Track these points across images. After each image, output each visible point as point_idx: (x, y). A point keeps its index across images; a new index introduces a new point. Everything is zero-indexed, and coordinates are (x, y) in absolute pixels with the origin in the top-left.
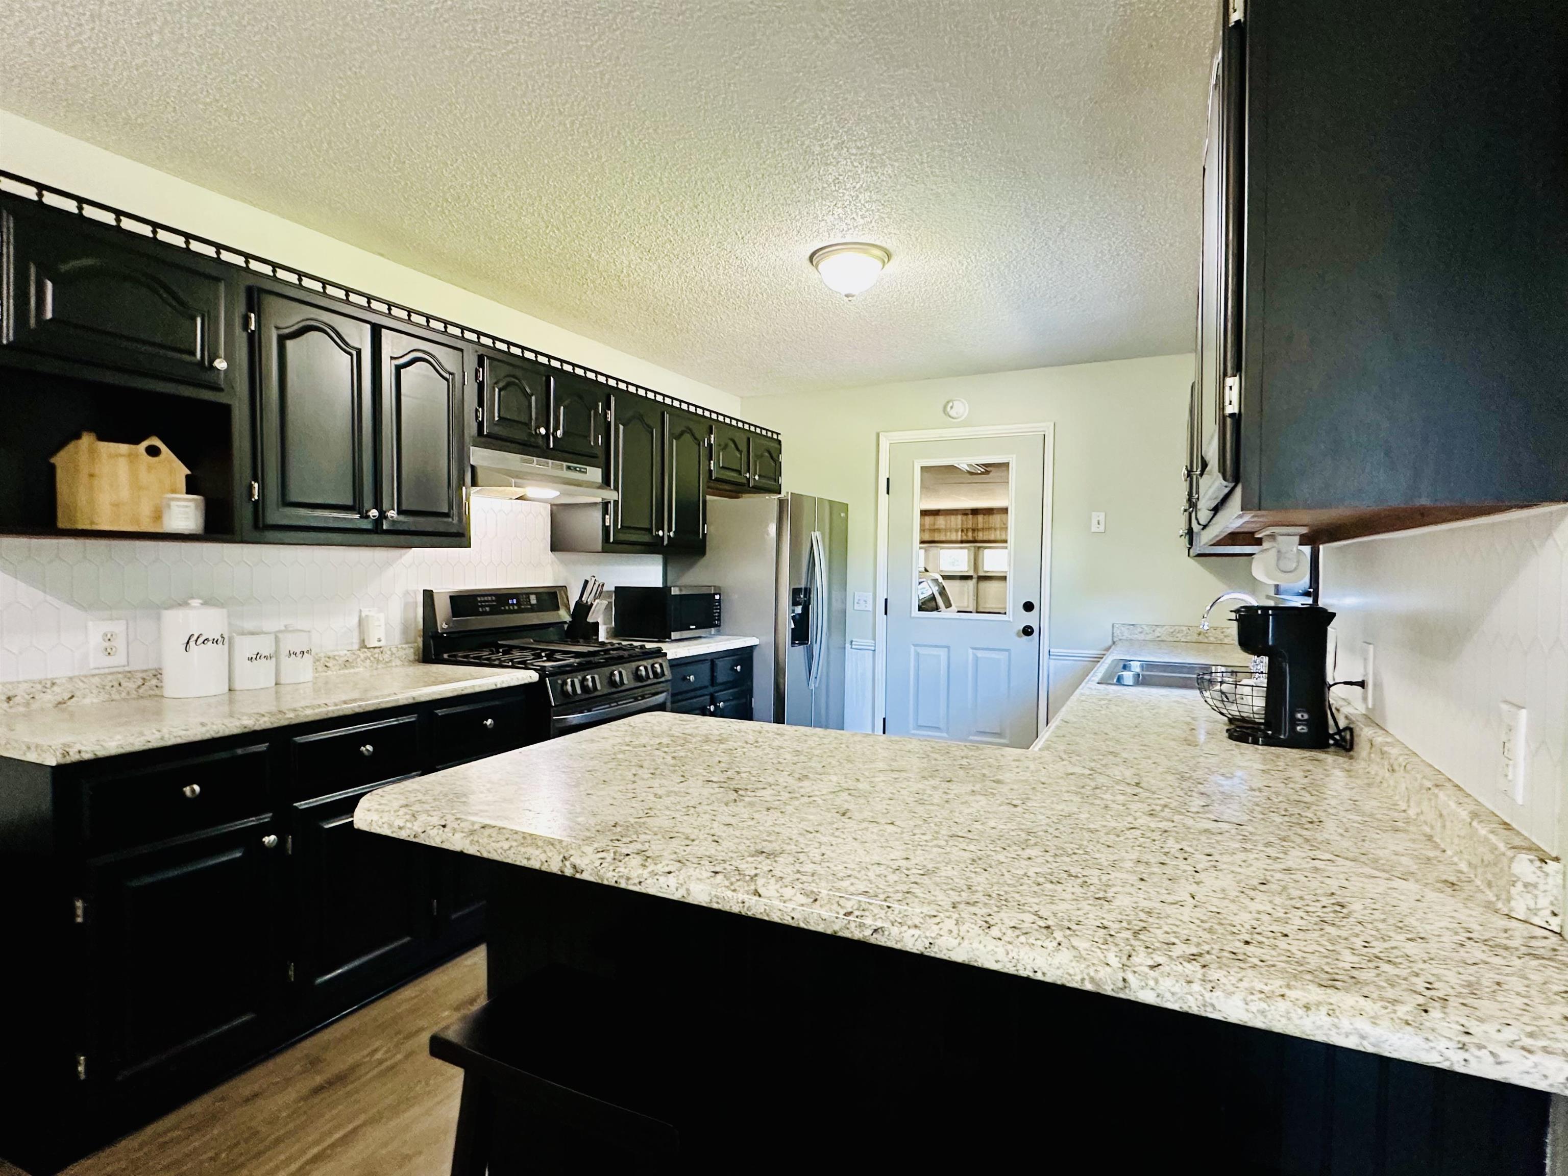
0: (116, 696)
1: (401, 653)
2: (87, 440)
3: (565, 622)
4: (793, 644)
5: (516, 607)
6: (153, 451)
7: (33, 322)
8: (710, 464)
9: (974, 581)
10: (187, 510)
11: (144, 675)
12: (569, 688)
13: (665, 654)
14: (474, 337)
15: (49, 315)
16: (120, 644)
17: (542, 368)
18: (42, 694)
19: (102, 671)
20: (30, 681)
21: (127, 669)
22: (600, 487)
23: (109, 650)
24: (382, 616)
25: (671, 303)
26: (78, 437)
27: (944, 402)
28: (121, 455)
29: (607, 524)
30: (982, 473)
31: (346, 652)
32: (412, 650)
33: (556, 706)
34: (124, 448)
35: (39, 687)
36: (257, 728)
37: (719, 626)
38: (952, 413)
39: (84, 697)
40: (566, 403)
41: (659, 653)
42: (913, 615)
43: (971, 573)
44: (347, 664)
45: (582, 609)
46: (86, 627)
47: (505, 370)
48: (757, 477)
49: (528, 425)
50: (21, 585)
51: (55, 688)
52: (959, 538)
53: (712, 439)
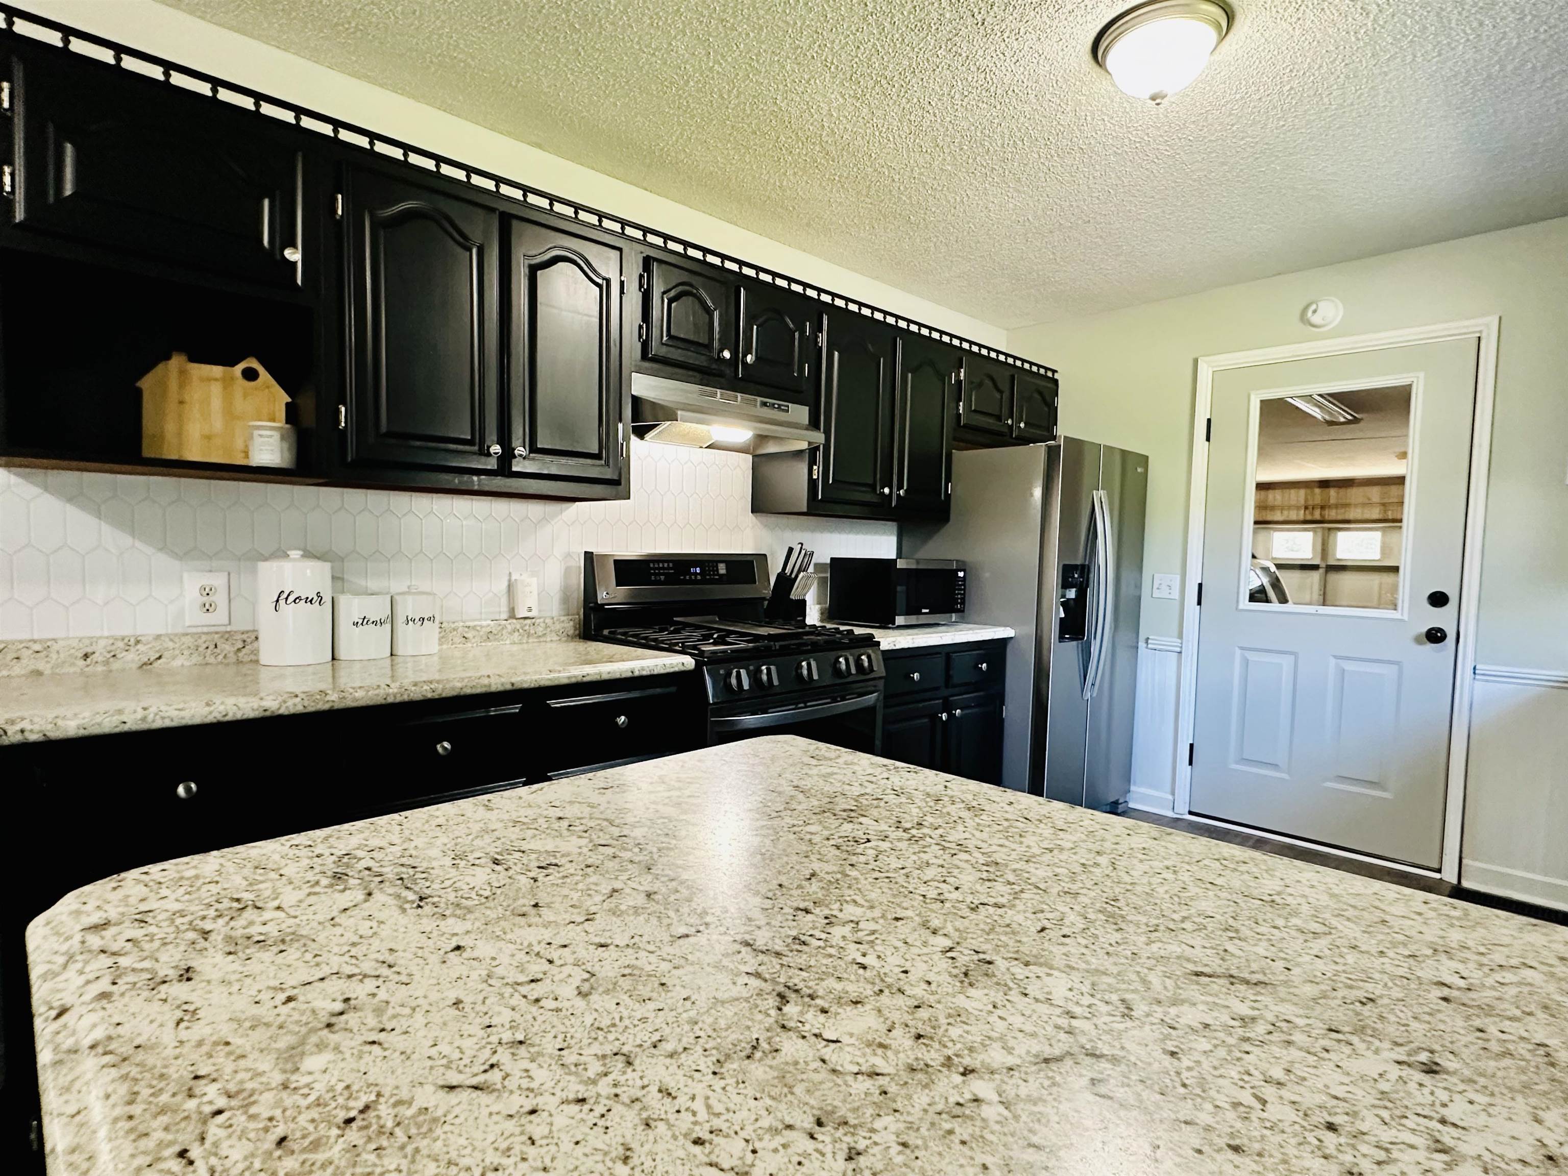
0: (212, 660)
1: (558, 626)
2: (177, 362)
3: (764, 599)
4: (1061, 638)
5: (699, 577)
6: (251, 375)
7: (51, 199)
8: (958, 406)
9: (1321, 571)
10: (271, 440)
11: (244, 637)
12: (734, 681)
13: (878, 643)
14: (638, 234)
15: (68, 190)
16: (220, 599)
17: (731, 277)
18: (125, 653)
19: (194, 630)
20: (112, 637)
21: (229, 629)
22: (807, 429)
23: (207, 606)
24: (534, 580)
25: (897, 177)
26: (168, 358)
27: (1301, 307)
28: (216, 380)
29: (815, 477)
30: (1349, 422)
31: (489, 622)
32: (572, 623)
33: (714, 703)
34: (217, 370)
35: (121, 644)
36: (283, 711)
37: (962, 611)
38: (1315, 319)
39: (174, 658)
40: (761, 320)
41: (870, 642)
42: (1241, 606)
43: (1316, 562)
44: (489, 636)
45: (785, 582)
46: (181, 577)
47: (679, 276)
48: (1022, 425)
49: (709, 346)
50: (106, 528)
51: (139, 646)
52: (1301, 517)
53: (962, 375)
